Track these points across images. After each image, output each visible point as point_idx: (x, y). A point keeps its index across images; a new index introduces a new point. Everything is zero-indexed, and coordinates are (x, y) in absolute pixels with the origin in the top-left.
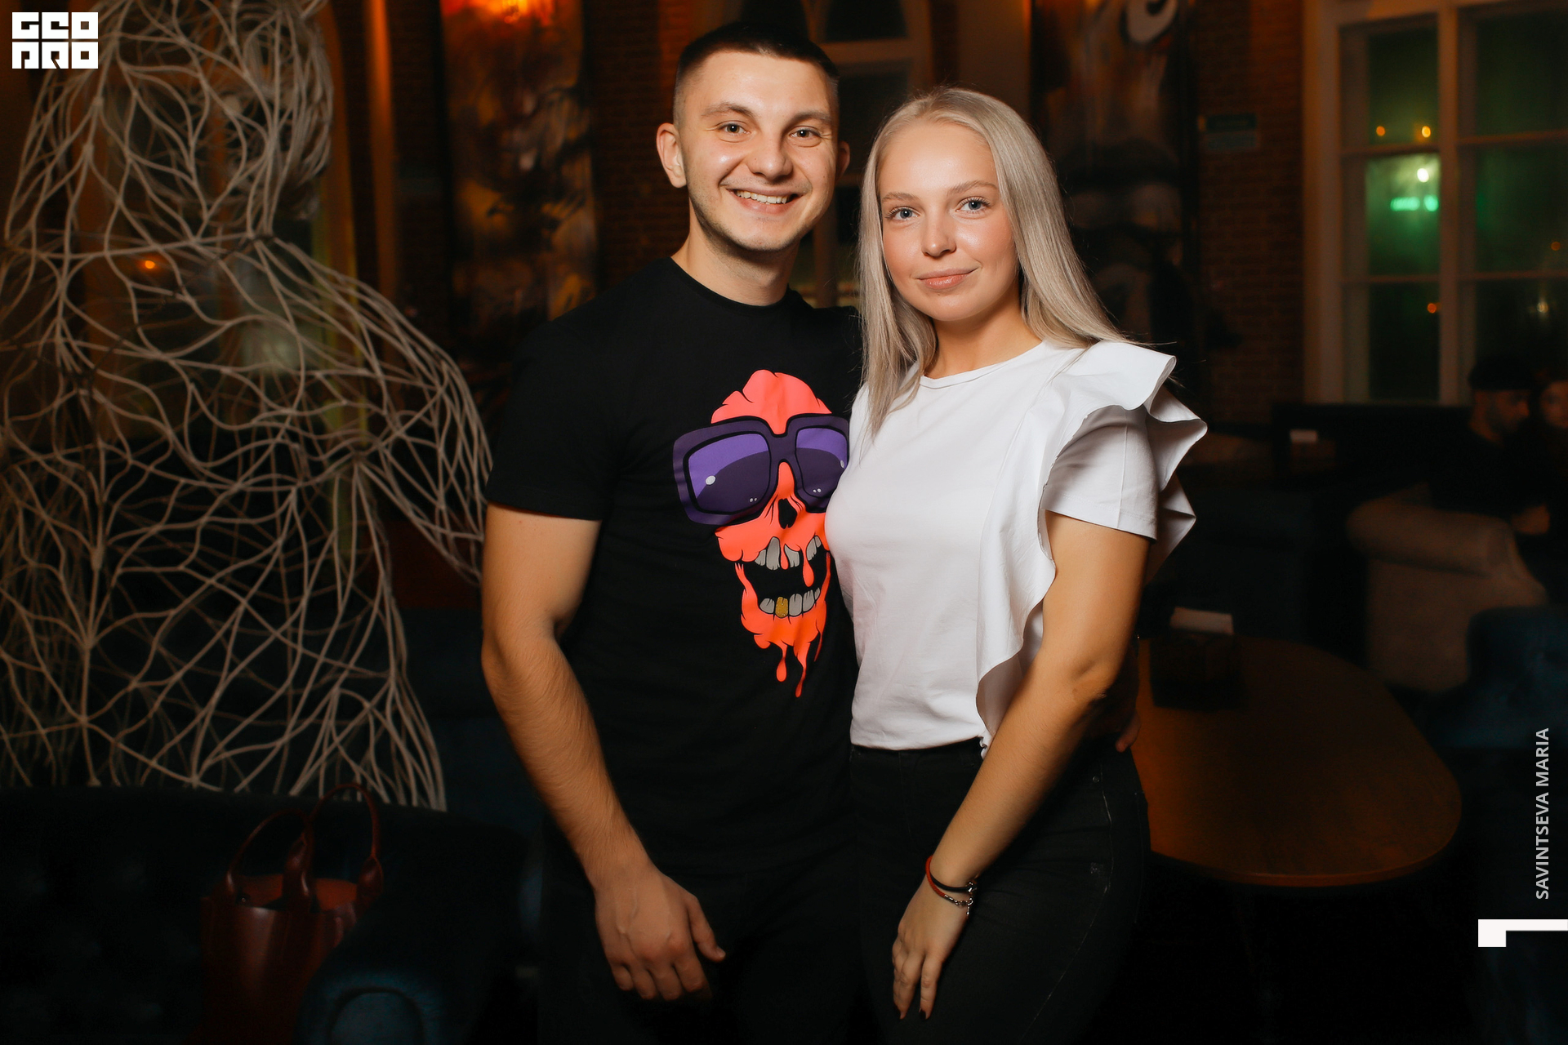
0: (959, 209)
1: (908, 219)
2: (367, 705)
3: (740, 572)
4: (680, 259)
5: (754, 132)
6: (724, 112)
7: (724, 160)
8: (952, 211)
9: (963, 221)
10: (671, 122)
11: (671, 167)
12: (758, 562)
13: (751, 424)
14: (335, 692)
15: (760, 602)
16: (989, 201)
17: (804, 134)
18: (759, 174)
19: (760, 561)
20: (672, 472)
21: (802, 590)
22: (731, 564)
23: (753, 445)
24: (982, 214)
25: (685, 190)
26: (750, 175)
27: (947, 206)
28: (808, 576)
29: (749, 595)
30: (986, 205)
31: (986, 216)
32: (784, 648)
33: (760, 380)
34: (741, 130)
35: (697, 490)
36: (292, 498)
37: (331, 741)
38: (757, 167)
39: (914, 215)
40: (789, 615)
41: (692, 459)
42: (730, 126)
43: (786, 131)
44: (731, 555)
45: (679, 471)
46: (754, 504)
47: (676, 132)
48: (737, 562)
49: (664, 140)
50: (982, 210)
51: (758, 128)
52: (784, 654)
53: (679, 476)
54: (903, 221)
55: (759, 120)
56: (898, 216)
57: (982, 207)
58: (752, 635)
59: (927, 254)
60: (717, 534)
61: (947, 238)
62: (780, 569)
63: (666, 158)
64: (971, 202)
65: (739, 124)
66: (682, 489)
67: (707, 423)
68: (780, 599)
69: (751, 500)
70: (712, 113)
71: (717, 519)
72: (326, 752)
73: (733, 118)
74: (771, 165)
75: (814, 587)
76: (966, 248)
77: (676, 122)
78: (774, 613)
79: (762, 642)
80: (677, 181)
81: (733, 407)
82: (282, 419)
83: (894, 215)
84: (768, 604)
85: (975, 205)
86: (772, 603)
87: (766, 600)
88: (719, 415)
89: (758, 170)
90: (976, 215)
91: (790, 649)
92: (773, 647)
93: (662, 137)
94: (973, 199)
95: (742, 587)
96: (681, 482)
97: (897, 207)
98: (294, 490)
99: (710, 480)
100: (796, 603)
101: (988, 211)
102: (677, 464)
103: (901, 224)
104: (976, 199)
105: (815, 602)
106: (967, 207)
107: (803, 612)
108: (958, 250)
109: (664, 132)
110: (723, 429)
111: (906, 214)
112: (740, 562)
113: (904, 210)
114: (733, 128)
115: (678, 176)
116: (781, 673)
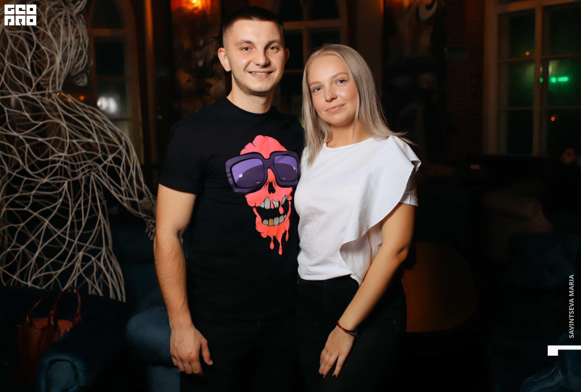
0: (336, 84)
1: (319, 91)
2: (93, 258)
3: (255, 210)
4: (229, 98)
5: (254, 50)
6: (243, 43)
7: (245, 61)
8: (334, 85)
9: (337, 88)
10: (223, 47)
11: (224, 64)
12: (261, 206)
13: (255, 155)
14: (81, 254)
15: (262, 221)
16: (346, 79)
17: (273, 48)
18: (258, 65)
19: (262, 206)
20: (226, 173)
21: (279, 215)
22: (252, 208)
23: (257, 162)
24: (344, 84)
25: (230, 72)
26: (255, 66)
27: (331, 83)
28: (281, 210)
29: (258, 219)
30: (345, 81)
31: (346, 84)
32: (272, 237)
33: (259, 139)
34: (249, 49)
35: (236, 180)
36: (66, 185)
37: (79, 271)
38: (257, 62)
39: (321, 89)
40: (274, 225)
41: (233, 169)
42: (245, 48)
43: (266, 48)
44: (251, 204)
45: (228, 173)
46: (259, 184)
47: (225, 51)
48: (254, 207)
49: (221, 54)
50: (344, 83)
51: (255, 48)
52: (272, 239)
53: (229, 175)
54: (318, 92)
55: (256, 45)
56: (316, 90)
57: (344, 82)
58: (260, 233)
59: (327, 101)
60: (246, 197)
61: (333, 94)
62: (270, 209)
63: (222, 61)
64: (340, 81)
65: (248, 47)
66: (230, 180)
67: (239, 155)
68: (270, 219)
69: (258, 183)
70: (238, 44)
71: (245, 191)
72: (77, 275)
73: (246, 45)
74: (262, 61)
75: (284, 214)
76: (341, 97)
77: (225, 47)
78: (268, 225)
79: (264, 236)
80: (227, 69)
81: (249, 148)
82: (61, 157)
83: (314, 90)
84: (266, 222)
85: (342, 81)
86: (267, 221)
87: (265, 220)
88: (243, 152)
89: (257, 64)
90: (342, 85)
91: (274, 237)
92: (268, 237)
93: (220, 53)
94: (340, 80)
95: (256, 216)
96: (229, 177)
97: (315, 88)
98: (66, 182)
99: (241, 176)
100: (276, 220)
101: (346, 83)
102: (228, 170)
103: (317, 93)
104: (341, 79)
105: (284, 220)
106: (339, 83)
107: (279, 224)
108: (338, 98)
109: (221, 51)
110: (245, 157)
111: (319, 89)
112: (255, 207)
113: (318, 88)
114: (247, 49)
115: (227, 67)
116: (272, 246)
